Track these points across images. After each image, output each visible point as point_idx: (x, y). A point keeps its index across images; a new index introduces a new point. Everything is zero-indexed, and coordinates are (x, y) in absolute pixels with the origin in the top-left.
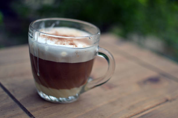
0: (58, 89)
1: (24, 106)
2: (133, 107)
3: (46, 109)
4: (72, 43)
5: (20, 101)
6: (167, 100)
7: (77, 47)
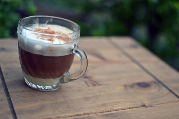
0: (45, 78)
1: (8, 88)
2: (104, 105)
3: (24, 93)
4: (51, 39)
5: (8, 83)
6: (144, 106)
7: (52, 43)
